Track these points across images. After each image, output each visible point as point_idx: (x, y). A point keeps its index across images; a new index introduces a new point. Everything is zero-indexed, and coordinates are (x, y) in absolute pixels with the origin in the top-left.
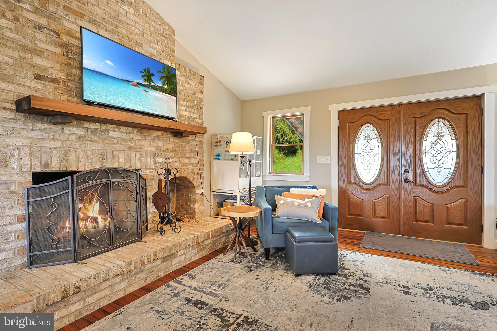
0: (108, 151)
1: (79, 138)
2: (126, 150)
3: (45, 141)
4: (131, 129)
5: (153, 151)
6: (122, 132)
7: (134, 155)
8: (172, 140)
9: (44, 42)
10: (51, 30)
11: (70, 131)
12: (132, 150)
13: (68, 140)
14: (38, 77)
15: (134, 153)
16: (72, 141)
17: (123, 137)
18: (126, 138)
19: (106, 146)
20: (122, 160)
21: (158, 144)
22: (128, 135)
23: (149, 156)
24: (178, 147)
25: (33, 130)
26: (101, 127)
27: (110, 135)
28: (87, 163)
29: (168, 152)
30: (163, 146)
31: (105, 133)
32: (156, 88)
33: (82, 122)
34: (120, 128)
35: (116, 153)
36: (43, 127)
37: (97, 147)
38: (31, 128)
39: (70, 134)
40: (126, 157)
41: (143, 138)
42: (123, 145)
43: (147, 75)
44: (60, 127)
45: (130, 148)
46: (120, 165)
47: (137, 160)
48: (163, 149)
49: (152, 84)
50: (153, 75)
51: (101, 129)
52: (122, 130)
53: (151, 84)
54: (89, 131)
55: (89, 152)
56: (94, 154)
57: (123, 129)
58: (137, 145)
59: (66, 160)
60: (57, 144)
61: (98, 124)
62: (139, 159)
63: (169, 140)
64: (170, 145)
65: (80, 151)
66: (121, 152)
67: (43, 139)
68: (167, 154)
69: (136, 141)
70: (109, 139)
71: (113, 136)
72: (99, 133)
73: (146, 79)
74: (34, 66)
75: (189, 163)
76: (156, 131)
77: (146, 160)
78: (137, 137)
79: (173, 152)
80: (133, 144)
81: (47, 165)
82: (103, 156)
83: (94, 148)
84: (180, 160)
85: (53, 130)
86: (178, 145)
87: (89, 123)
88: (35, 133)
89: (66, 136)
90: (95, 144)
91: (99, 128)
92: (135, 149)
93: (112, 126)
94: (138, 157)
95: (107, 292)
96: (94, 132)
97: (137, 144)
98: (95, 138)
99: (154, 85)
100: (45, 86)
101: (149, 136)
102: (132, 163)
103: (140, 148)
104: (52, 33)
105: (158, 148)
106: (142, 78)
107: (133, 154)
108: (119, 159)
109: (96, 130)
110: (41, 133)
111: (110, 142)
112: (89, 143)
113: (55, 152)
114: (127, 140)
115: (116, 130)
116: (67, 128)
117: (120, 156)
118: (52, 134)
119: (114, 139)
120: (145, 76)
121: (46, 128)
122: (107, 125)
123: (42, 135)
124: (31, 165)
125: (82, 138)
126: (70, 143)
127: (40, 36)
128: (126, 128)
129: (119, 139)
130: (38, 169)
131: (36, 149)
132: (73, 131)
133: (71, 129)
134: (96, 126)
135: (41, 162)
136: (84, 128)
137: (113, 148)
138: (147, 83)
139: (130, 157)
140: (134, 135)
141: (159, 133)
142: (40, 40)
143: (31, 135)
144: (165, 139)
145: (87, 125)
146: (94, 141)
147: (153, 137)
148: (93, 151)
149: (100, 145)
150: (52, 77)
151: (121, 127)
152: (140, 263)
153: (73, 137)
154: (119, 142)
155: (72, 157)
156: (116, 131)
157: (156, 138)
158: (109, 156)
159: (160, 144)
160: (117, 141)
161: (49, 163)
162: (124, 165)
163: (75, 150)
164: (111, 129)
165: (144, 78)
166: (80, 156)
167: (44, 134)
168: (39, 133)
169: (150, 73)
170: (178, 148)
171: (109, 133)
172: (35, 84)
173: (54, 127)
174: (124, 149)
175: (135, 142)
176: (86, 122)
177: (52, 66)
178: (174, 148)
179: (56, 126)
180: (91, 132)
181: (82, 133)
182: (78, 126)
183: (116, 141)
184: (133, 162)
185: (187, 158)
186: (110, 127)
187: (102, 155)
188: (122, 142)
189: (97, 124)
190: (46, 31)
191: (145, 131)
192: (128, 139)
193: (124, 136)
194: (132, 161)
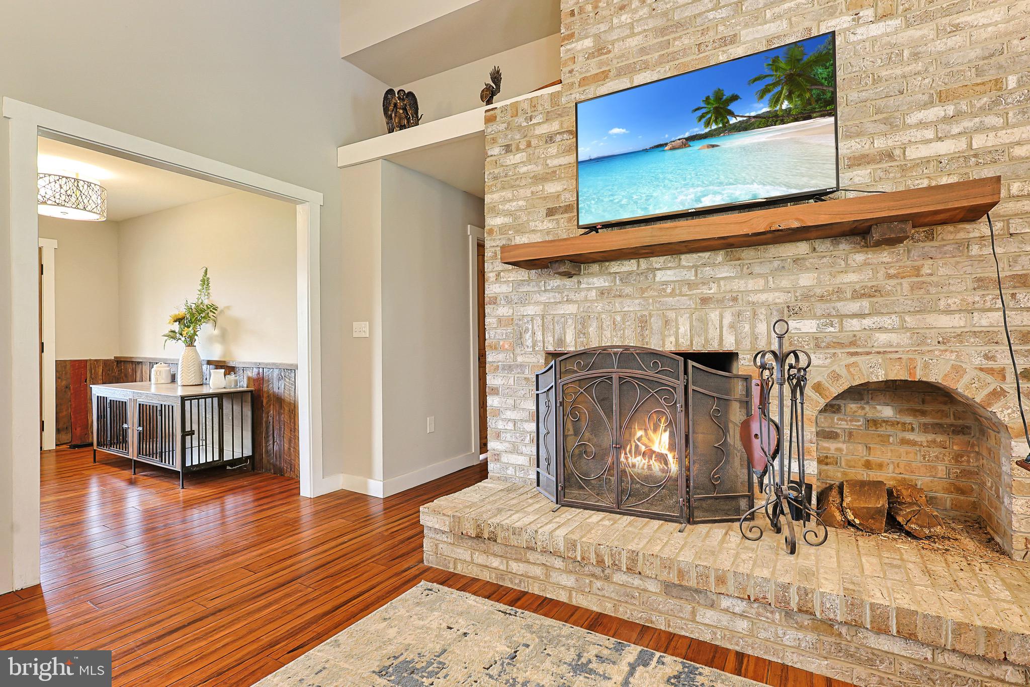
0: (653, 313)
1: (602, 294)
2: (693, 306)
3: (559, 305)
4: (706, 255)
5: (777, 301)
6: (684, 267)
7: (718, 318)
8: (860, 258)
9: (556, 156)
10: (564, 132)
11: (589, 284)
12: (712, 306)
13: (586, 300)
14: (551, 212)
15: (717, 313)
16: (592, 301)
17: (687, 277)
18: (693, 278)
19: (648, 304)
20: (684, 328)
21: (798, 279)
22: (699, 272)
23: (762, 317)
24: (890, 277)
25: (545, 291)
26: (638, 266)
27: (657, 279)
28: (615, 339)
29: (840, 299)
30: (819, 282)
31: (646, 276)
32: (745, 126)
33: (607, 264)
34: (680, 259)
35: (671, 315)
36: (556, 285)
37: (632, 306)
38: (543, 289)
39: (589, 289)
40: (694, 323)
41: (742, 271)
42: (687, 295)
43: (716, 108)
44: (575, 279)
45: (705, 301)
46: (681, 340)
47: (725, 329)
48: (818, 291)
49: (733, 121)
50: (735, 98)
51: (638, 269)
52: (684, 263)
53: (728, 121)
54: (618, 278)
55: (618, 318)
56: (628, 321)
57: (687, 259)
58: (725, 292)
59: (584, 334)
60: (572, 309)
61: (634, 262)
62: (732, 326)
63: (846, 260)
64: (852, 277)
65: (604, 316)
66: (683, 311)
67: (556, 303)
68: (839, 305)
69: (722, 283)
70: (655, 287)
71: (663, 280)
72: (635, 280)
73: (710, 118)
74: (545, 198)
75: (959, 331)
76: (788, 244)
77: (753, 327)
78: (725, 272)
79: (863, 295)
80: (712, 291)
81: (561, 341)
82: (643, 323)
83: (626, 309)
84: (903, 320)
85: (567, 287)
86: (892, 271)
87: (619, 262)
88: (547, 295)
89: (583, 294)
90: (628, 301)
91: (635, 268)
92: (718, 301)
93: (662, 259)
94: (728, 319)
95: (538, 571)
96: (626, 278)
97: (723, 288)
98: (628, 290)
99: (739, 119)
100: (558, 223)
101: (761, 263)
102: (710, 336)
103: (735, 299)
104: (565, 136)
105: (795, 292)
106: (700, 120)
107: (714, 316)
108: (678, 329)
109: (630, 273)
110: (553, 294)
111: (656, 294)
112: (618, 300)
113: (570, 321)
114: (697, 285)
115: (669, 265)
116: (585, 280)
117: (681, 320)
118: (566, 293)
119: (664, 287)
120: (707, 113)
121: (559, 286)
122: (651, 259)
123: (554, 297)
124: (544, 342)
125: (606, 294)
126: (589, 305)
127: (553, 149)
128: (695, 256)
129: (677, 284)
130: (551, 349)
131: (550, 318)
132: (594, 284)
133: (591, 280)
134: (629, 266)
135: (554, 338)
136: (610, 273)
137: (663, 305)
138: (714, 127)
139: (704, 321)
140: (716, 269)
141: (802, 248)
142: (551, 157)
143: (543, 298)
144: (825, 260)
145: (615, 267)
146: (627, 295)
147: (776, 264)
148: (625, 315)
149: (637, 301)
150: (566, 204)
151: (683, 257)
152: (594, 556)
153: (593, 294)
154: (678, 292)
155: (592, 329)
156: (670, 268)
157: (786, 265)
158: (656, 323)
159: (806, 280)
160: (673, 290)
161: (563, 338)
162: (689, 343)
163: (596, 315)
164: (658, 266)
165: (704, 120)
166: (604, 326)
167: (557, 294)
168: (552, 294)
169: (725, 98)
170: (893, 282)
171: (655, 276)
172: (548, 224)
173: (568, 282)
174: (689, 305)
175: (719, 286)
176: (613, 263)
177: (565, 187)
178: (870, 284)
179: (570, 279)
180: (621, 280)
181: (607, 284)
182: (601, 273)
183: (669, 290)
184: (713, 333)
185: (948, 312)
186: (657, 262)
187: (641, 322)
188: (685, 289)
189: (632, 261)
190: (558, 138)
191: (748, 254)
192: (701, 281)
193: (690, 275)
194: (710, 331)
